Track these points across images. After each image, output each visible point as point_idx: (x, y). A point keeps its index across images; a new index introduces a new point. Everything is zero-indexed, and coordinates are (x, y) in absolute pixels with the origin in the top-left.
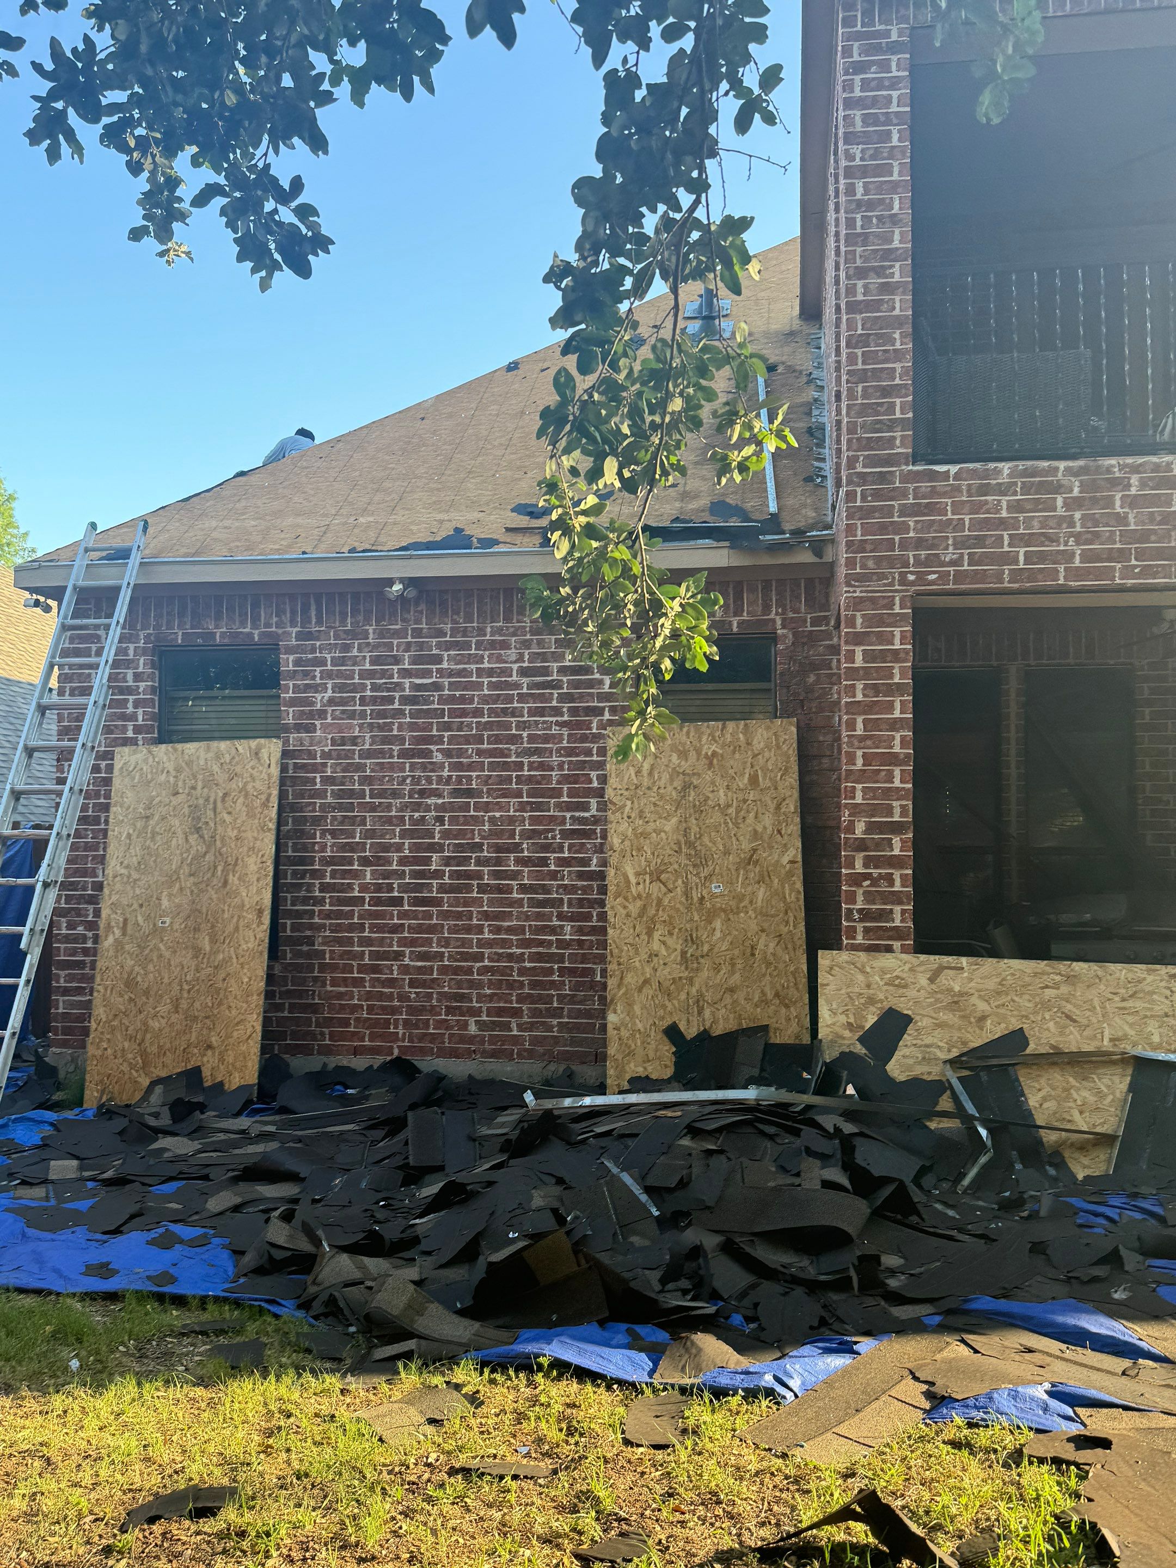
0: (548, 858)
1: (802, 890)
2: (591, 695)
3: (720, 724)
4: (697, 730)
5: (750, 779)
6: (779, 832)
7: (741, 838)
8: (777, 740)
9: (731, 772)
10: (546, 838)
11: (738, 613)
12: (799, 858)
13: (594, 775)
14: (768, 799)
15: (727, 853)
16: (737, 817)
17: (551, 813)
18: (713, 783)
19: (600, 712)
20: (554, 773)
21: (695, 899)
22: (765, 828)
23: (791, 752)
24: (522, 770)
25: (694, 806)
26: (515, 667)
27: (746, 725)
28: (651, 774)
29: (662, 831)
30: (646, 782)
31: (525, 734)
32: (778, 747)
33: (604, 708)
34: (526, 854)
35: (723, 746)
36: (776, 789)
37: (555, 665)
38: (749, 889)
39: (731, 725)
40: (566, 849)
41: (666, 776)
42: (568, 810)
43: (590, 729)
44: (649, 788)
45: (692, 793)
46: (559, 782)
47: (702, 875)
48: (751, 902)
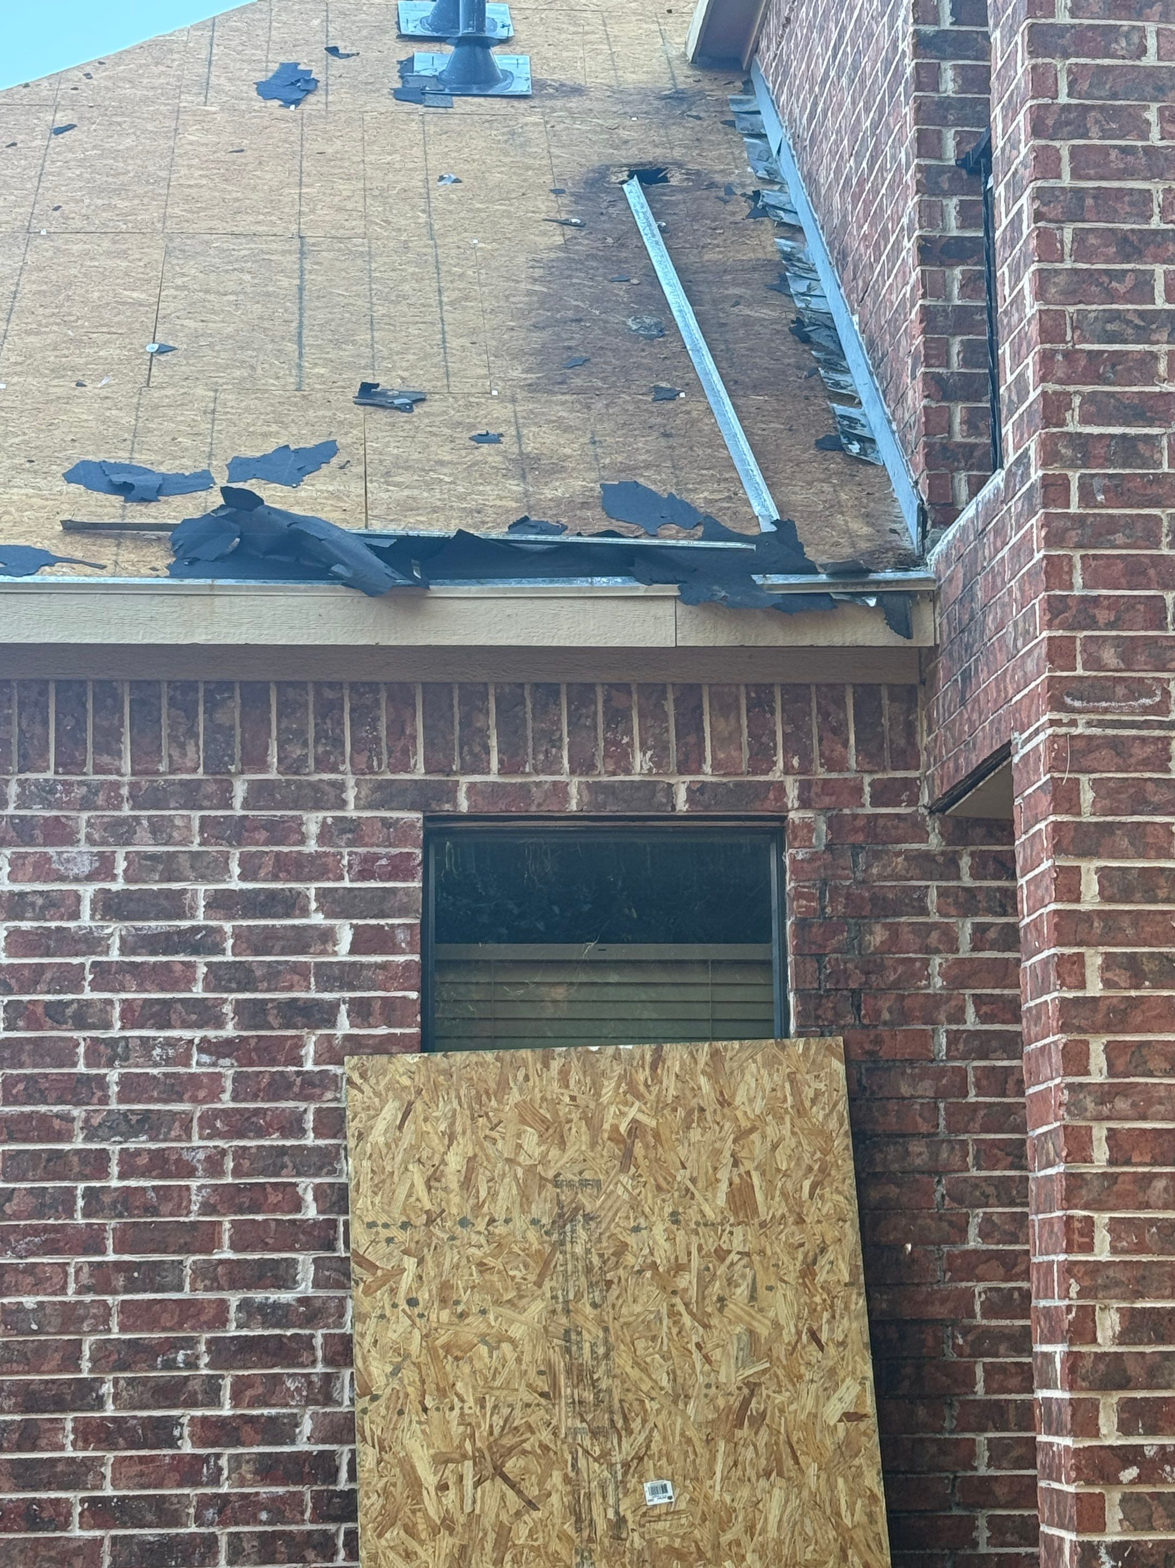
0: (175, 1422)
1: (879, 1491)
2: (301, 970)
3: (648, 1050)
4: (588, 1066)
5: (731, 1196)
6: (814, 1336)
7: (717, 1355)
8: (796, 1092)
9: (681, 1176)
10: (170, 1365)
11: (690, 763)
12: (870, 1406)
13: (306, 1186)
14: (777, 1249)
15: (680, 1396)
16: (702, 1297)
17: (186, 1295)
18: (635, 1205)
19: (326, 1014)
20: (194, 1184)
21: (601, 1526)
22: (776, 1325)
23: (833, 1124)
24: (105, 1174)
25: (589, 1270)
26: (88, 891)
27: (715, 1054)
28: (467, 1183)
29: (503, 1338)
30: (456, 1204)
31: (113, 1076)
32: (800, 1111)
33: (333, 1007)
34: (110, 1410)
35: (658, 1109)
36: (800, 1221)
37: (202, 888)
38: (745, 1492)
39: (676, 1054)
40: (226, 1394)
41: (507, 1192)
42: (234, 1285)
43: (299, 1061)
44: (464, 1223)
45: (582, 1234)
46: (208, 1208)
47: (617, 1458)
48: (750, 1529)
